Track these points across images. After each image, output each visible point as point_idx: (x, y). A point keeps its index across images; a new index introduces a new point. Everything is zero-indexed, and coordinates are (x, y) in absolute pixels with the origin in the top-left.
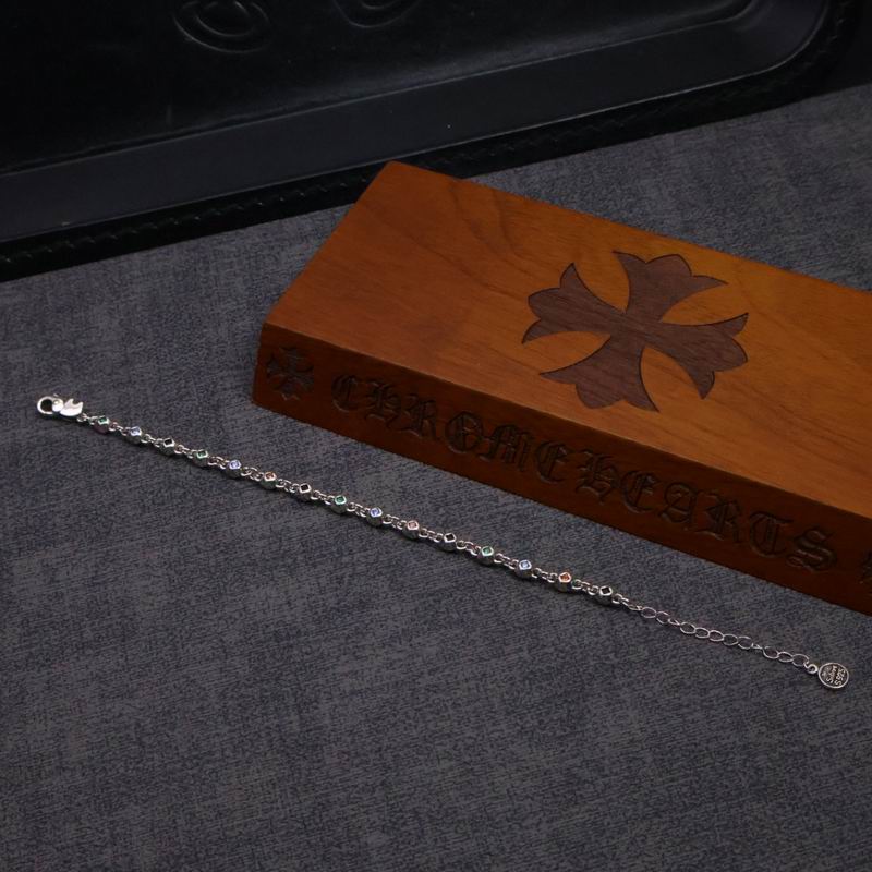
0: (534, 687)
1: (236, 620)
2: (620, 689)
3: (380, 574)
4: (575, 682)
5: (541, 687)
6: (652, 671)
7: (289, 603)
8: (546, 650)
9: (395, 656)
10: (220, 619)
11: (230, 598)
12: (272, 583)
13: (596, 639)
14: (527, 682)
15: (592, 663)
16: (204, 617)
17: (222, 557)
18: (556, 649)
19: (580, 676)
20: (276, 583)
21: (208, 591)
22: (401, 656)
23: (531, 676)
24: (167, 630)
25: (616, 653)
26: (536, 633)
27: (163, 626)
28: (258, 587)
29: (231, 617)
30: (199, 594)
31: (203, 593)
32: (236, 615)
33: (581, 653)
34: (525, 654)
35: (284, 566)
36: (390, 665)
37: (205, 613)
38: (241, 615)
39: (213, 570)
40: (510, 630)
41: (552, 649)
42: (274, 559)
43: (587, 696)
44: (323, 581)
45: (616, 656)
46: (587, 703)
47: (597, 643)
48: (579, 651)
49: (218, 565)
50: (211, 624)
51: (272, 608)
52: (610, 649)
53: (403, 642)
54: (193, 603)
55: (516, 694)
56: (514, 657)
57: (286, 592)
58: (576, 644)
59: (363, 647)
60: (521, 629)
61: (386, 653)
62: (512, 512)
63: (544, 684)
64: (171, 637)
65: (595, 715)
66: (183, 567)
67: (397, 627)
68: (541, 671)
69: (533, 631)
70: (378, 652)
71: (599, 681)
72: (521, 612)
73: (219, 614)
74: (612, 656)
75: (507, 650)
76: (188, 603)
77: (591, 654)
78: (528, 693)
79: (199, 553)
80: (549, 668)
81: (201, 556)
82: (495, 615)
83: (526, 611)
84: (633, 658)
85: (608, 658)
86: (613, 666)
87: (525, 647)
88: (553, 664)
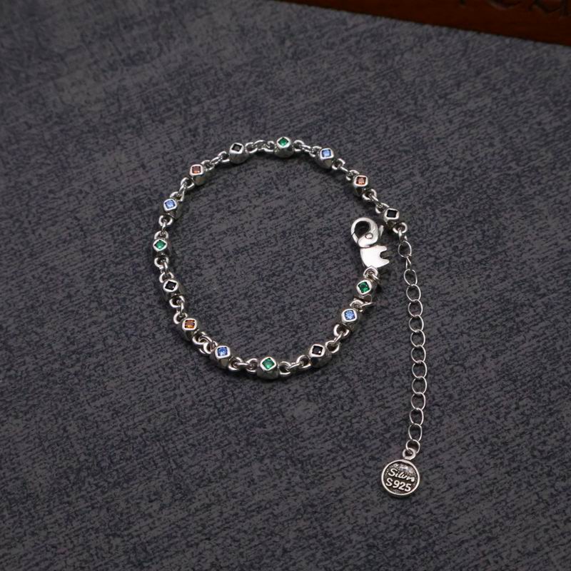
0: (437, 211)
1: (87, 193)
2: (533, 198)
3: (237, 119)
4: (481, 200)
5: (446, 211)
6: (561, 173)
7: (143, 166)
8: (440, 170)
9: (275, 204)
10: (69, 195)
11: (75, 171)
12: (119, 148)
13: (491, 150)
14: (428, 208)
15: (495, 176)
16: (52, 196)
17: (57, 129)
18: (450, 168)
19: (485, 192)
20: (124, 147)
21: (49, 168)
22: (281, 202)
23: (431, 201)
24: (12, 217)
26: (424, 154)
27: (7, 213)
28: (104, 154)
29: (81, 192)
30: (40, 172)
31: (43, 171)
32: (86, 188)
33: (480, 167)
34: (418, 179)
35: (129, 127)
36: (272, 214)
37: (51, 192)
38: (92, 187)
39: (50, 144)
40: (394, 156)
41: (446, 169)
42: (116, 121)
43: (499, 211)
44: (176, 137)
45: (518, 164)
46: (501, 220)
47: (493, 155)
48: (476, 165)
49: (54, 137)
50: (60, 202)
51: (125, 175)
52: (510, 158)
53: (280, 187)
54: (35, 183)
55: (419, 223)
56: (408, 183)
57: (138, 154)
58: (471, 159)
59: (237, 199)
60: (406, 152)
61: (265, 202)
62: (364, 32)
63: (448, 207)
64: (17, 224)
65: (513, 231)
66: (15, 147)
67: (269, 172)
68: (440, 193)
69: (420, 152)
70: (255, 202)
71: (508, 193)
72: (403, 134)
73: (68, 190)
74: (513, 165)
75: (397, 177)
76: (29, 183)
77: (491, 166)
78: (432, 220)
79: (30, 127)
80: (448, 189)
81: (34, 131)
82: (374, 142)
83: (405, 132)
84: (537, 163)
85: (510, 168)
86: (518, 176)
87: (416, 171)
88: (452, 184)
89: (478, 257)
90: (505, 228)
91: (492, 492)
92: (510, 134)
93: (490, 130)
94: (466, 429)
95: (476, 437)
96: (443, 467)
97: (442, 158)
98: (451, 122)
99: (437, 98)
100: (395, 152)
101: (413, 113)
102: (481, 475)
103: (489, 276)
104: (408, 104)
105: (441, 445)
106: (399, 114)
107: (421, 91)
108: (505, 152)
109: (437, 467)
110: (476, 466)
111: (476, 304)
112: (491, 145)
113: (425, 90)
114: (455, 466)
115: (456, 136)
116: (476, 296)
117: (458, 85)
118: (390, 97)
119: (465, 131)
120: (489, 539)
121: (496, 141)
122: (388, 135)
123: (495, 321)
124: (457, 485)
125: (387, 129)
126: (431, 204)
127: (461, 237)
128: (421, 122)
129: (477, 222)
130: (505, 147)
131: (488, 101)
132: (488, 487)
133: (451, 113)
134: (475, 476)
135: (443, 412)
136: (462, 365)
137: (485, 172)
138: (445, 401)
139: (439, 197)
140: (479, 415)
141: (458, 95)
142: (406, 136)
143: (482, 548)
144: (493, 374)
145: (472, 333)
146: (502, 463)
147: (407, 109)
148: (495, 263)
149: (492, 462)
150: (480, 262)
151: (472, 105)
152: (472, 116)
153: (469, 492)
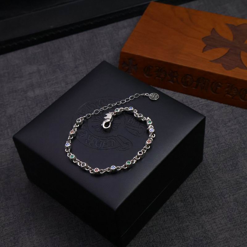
4: (233, 153)
5: (223, 156)
8: (222, 144)
13: (237, 140)
15: (237, 147)
18: (225, 144)
23: (219, 152)
25: (244, 144)
33: (234, 144)
34: (216, 146)
45: (244, 145)
46: (238, 159)
52: (242, 143)
56: (213, 147)
58: (231, 142)
63: (224, 154)
65: (241, 163)
68: (222, 151)
69: (217, 139)
72: (212, 134)
74: (243, 145)
75: (210, 145)
80: (224, 150)
83: (214, 133)
85: (242, 146)
86: (244, 148)
87: (216, 144)
88: (225, 148)
89: (231, 169)
90: (239, 162)
91: (229, 230)
92: (243, 136)
93: (237, 135)
94: (223, 213)
95: (226, 216)
96: (216, 223)
97: (223, 141)
98: (226, 131)
99: (223, 124)
100: (210, 138)
101: (216, 128)
102: (226, 225)
103: (233, 174)
104: (215, 125)
105: (216, 217)
106: (212, 128)
107: (219, 122)
108: (241, 141)
109: (215, 222)
110: (225, 223)
111: (229, 181)
112: (237, 139)
113: (220, 122)
114: (219, 223)
115: (227, 135)
116: (229, 179)
117: (230, 121)
118: (210, 123)
119: (230, 134)
120: (227, 242)
121: (239, 138)
122: (209, 133)
123: (234, 186)
124: (220, 227)
125: (208, 132)
126: (219, 153)
127: (226, 163)
128: (218, 131)
129: (231, 159)
130: (241, 140)
131: (237, 126)
132: (228, 229)
133: (227, 129)
134: (225, 226)
135: (217, 208)
136: (224, 197)
137: (235, 146)
138: (218, 206)
139: (221, 152)
140: (227, 210)
141: (229, 124)
142: (214, 134)
143: (225, 244)
144: (232, 200)
145: (227, 189)
146: (232, 223)
147: (215, 127)
148: (235, 171)
149: (230, 223)
150: (231, 170)
151: (233, 127)
152: (233, 130)
153: (222, 230)
